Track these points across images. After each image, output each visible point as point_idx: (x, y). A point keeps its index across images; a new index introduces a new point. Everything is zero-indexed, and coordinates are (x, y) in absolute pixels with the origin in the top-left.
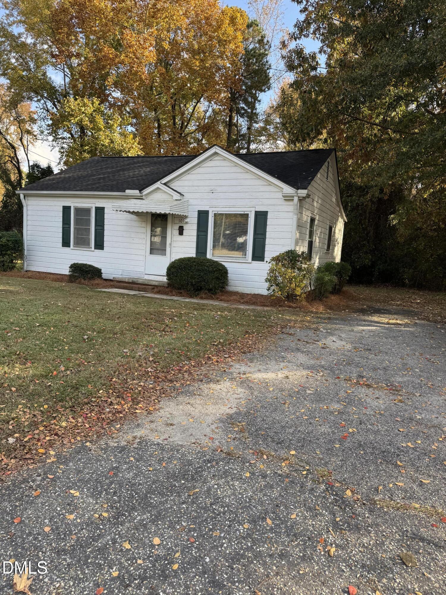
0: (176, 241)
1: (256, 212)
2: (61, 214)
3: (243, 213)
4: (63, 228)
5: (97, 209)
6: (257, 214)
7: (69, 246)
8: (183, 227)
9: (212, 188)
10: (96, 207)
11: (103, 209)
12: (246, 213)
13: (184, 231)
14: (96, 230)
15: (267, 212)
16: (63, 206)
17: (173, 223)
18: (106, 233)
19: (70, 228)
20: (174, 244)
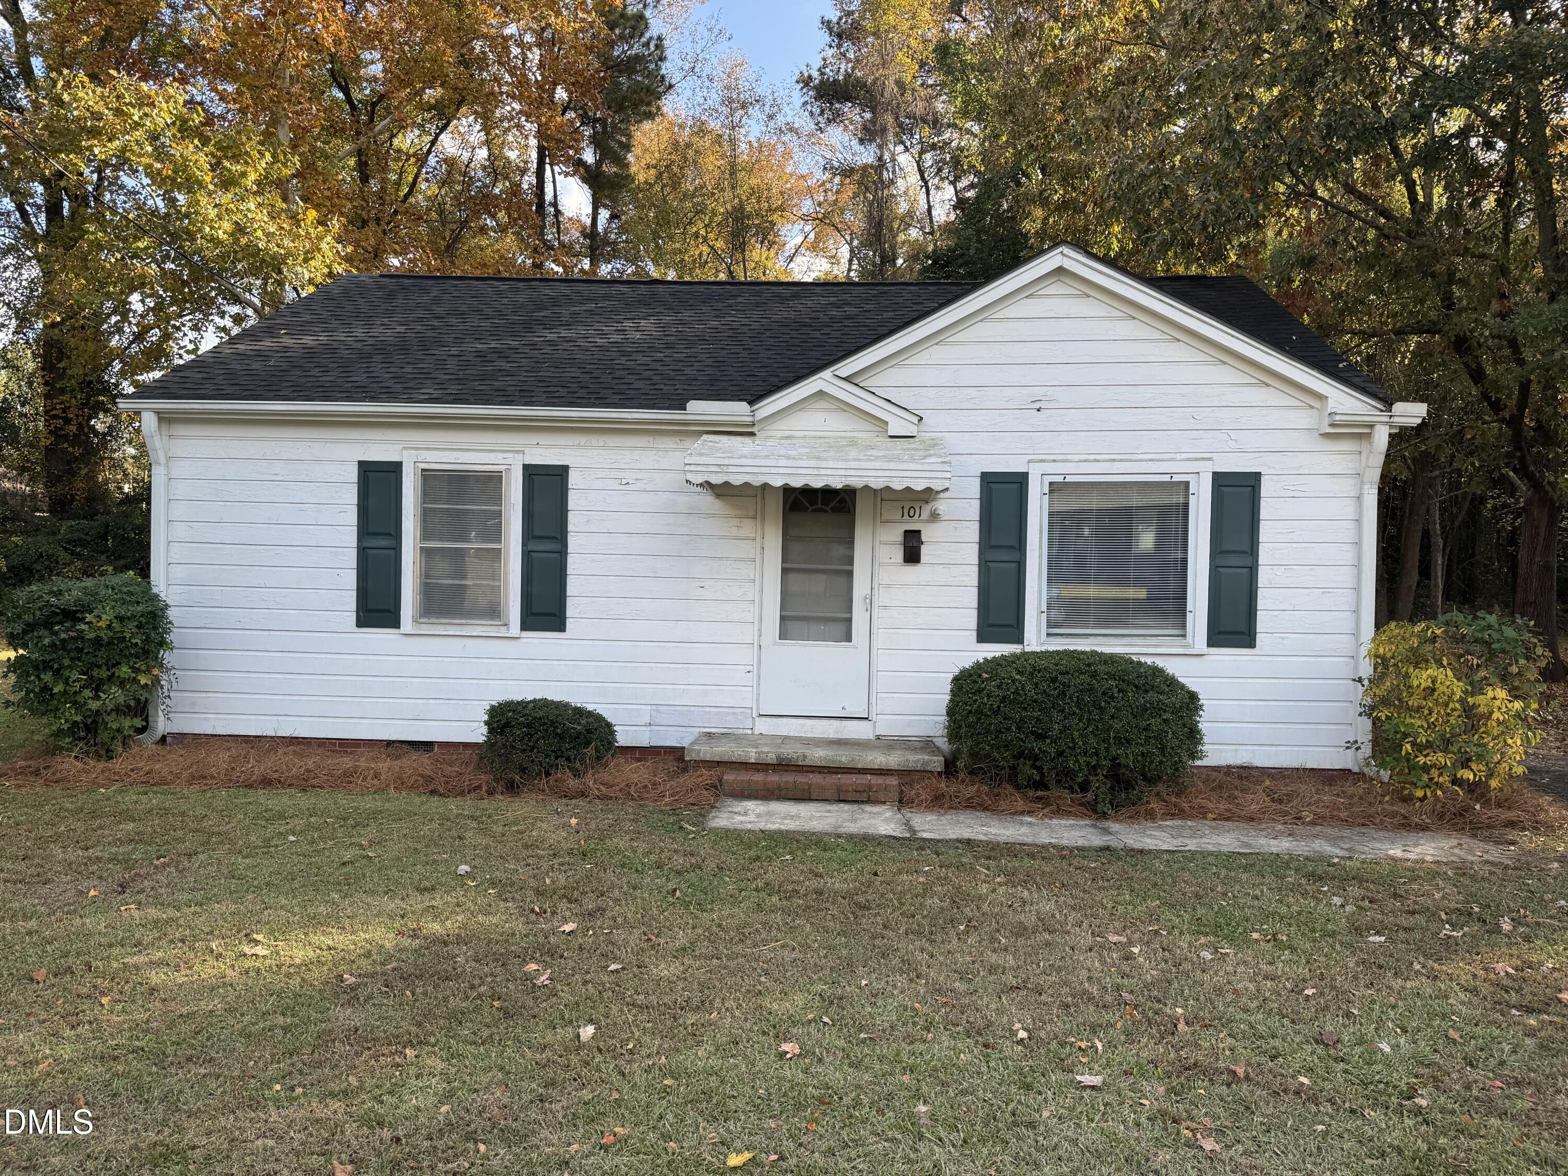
0: (888, 586)
1: (1217, 476)
2: (351, 496)
3: (1166, 478)
4: (362, 551)
5: (532, 473)
6: (1221, 481)
7: (395, 623)
8: (918, 532)
9: (1039, 392)
10: (526, 467)
11: (560, 473)
12: (1176, 478)
13: (925, 551)
14: (527, 555)
15: (1257, 476)
16: (361, 464)
17: (879, 519)
18: (574, 564)
19: (397, 549)
20: (882, 598)
